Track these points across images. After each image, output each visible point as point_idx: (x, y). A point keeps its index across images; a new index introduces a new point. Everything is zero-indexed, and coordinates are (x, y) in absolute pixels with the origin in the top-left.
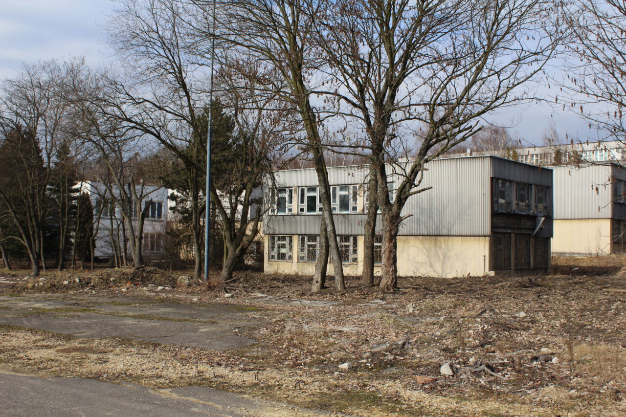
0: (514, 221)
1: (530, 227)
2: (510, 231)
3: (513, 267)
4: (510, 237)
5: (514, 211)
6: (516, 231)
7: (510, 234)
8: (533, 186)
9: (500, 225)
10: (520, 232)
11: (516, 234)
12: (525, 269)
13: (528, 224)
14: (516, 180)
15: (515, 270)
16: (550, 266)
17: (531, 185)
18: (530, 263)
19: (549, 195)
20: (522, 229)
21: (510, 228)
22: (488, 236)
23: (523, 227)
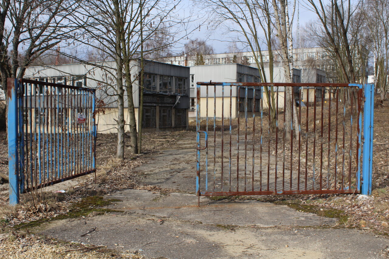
0: (158, 99)
1: (172, 102)
2: (155, 105)
3: (158, 126)
4: (156, 109)
5: (158, 93)
6: (160, 105)
7: (155, 106)
8: (173, 77)
9: (147, 101)
10: (163, 105)
11: (160, 107)
12: (168, 128)
13: (170, 100)
14: (160, 73)
15: (160, 128)
16: (187, 126)
17: (172, 77)
18: (172, 124)
19: (187, 82)
20: (165, 103)
21: (155, 103)
22: (138, 108)
23: (165, 102)
